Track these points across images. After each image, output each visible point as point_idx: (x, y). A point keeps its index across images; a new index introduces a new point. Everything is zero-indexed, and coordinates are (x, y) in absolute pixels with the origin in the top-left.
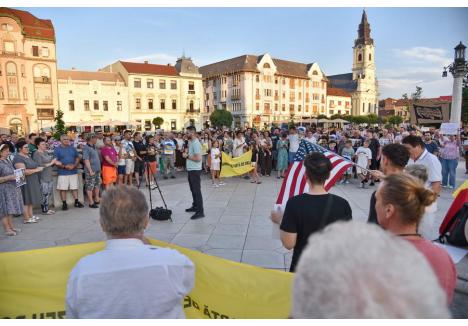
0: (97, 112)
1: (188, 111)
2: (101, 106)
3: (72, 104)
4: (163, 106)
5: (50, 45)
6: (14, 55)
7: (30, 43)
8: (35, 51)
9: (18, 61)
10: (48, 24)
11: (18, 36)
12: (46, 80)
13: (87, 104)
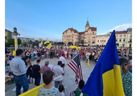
0: (103, 42)
1: (129, 42)
2: (104, 41)
3: (98, 41)
4: (120, 41)
5: (96, 32)
6: (90, 34)
7: (92, 32)
8: (93, 33)
9: (90, 35)
10: (96, 28)
11: (91, 31)
12: (94, 37)
13: (101, 41)
